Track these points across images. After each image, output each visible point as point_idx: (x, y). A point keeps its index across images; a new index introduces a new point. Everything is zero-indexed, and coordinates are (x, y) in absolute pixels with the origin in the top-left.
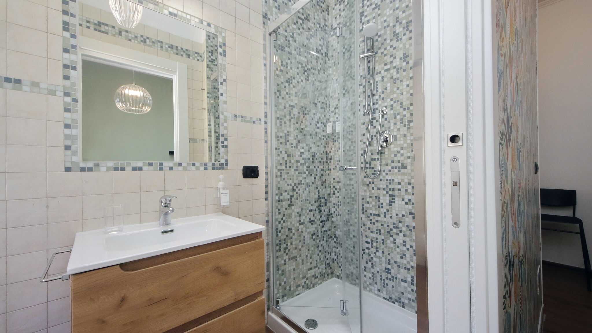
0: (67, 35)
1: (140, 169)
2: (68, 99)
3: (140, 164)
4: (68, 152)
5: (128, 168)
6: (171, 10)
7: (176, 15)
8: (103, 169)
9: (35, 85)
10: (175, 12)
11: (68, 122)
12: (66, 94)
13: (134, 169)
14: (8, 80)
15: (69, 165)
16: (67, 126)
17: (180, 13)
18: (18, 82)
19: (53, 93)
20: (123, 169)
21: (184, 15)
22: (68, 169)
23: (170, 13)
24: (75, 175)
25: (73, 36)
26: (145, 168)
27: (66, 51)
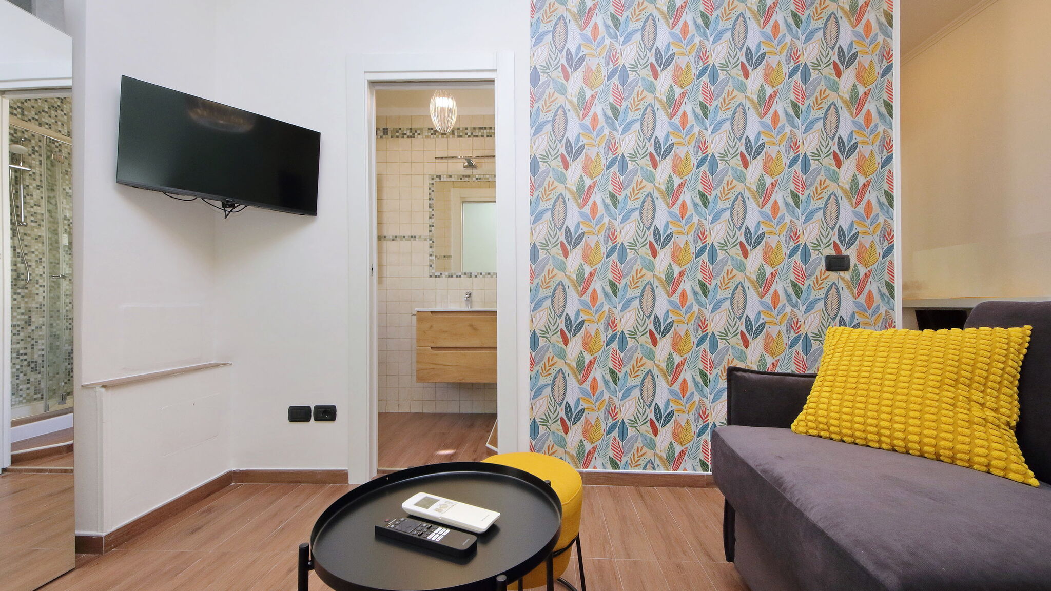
0: (431, 210)
1: (460, 276)
2: (431, 242)
3: (460, 274)
4: (431, 268)
5: (455, 276)
6: (477, 176)
7: (480, 179)
8: (444, 276)
9: (420, 237)
10: (480, 177)
11: (431, 253)
12: (430, 239)
13: (457, 276)
14: (412, 237)
15: (431, 274)
16: (430, 255)
17: (482, 176)
18: (415, 237)
19: (425, 240)
20: (452, 276)
21: (485, 176)
22: (431, 276)
23: (477, 179)
24: (433, 279)
25: (433, 210)
26: (462, 276)
27: (430, 218)
